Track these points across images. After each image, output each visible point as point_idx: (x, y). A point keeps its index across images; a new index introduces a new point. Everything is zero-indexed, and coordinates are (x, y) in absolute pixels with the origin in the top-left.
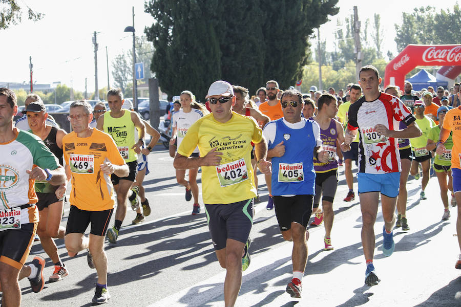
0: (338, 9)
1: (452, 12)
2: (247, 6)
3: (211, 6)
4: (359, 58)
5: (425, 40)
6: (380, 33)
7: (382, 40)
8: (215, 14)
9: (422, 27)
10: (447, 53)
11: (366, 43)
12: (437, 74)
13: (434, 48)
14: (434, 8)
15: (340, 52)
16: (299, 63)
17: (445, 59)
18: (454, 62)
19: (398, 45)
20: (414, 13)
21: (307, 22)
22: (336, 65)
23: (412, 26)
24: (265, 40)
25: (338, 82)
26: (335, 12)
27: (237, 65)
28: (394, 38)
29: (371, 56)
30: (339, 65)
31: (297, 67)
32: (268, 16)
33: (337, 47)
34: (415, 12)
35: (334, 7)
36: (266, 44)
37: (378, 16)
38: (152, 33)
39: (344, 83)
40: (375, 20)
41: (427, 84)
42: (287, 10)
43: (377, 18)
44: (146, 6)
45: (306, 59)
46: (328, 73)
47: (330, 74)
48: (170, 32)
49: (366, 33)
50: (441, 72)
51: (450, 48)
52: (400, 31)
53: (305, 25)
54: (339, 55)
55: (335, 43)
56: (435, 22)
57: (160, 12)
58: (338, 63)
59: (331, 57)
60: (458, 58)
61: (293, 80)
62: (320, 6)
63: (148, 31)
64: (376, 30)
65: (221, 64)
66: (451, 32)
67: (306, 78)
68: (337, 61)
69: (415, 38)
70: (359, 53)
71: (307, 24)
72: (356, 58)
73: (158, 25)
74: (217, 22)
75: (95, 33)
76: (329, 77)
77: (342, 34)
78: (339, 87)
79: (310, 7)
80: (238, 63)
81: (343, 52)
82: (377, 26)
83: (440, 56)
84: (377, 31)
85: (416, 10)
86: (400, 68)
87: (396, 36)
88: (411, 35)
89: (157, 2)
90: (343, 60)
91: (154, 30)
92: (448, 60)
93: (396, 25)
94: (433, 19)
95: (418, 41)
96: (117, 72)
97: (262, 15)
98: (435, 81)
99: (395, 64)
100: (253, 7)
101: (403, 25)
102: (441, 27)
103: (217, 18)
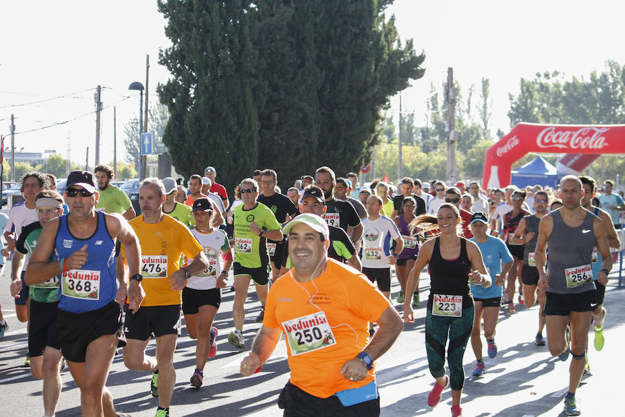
0: (423, 71)
1: (588, 81)
2: (299, 62)
3: (249, 60)
4: (452, 137)
5: (549, 117)
6: (488, 105)
7: (490, 114)
8: (253, 71)
9: (545, 98)
10: (571, 136)
11: (469, 116)
12: (558, 164)
13: (554, 129)
14: (564, 74)
15: (433, 128)
16: (366, 142)
17: (567, 144)
18: (579, 149)
19: (511, 121)
20: (536, 80)
21: (379, 87)
22: (427, 145)
23: (531, 97)
24: (320, 109)
25: (427, 168)
26: (419, 74)
27: (280, 141)
28: (507, 113)
29: (475, 136)
30: (430, 146)
31: (363, 147)
32: (326, 76)
33: (430, 121)
34: (537, 78)
35: (418, 68)
36: (323, 114)
37: (487, 80)
38: (167, 93)
39: (435, 169)
40: (483, 86)
41: (544, 176)
42: (353, 69)
43: (485, 84)
44: (161, 55)
45: (375, 138)
46: (415, 156)
47: (417, 157)
48: (192, 91)
49: (469, 103)
50: (564, 161)
51: (576, 129)
52: (515, 103)
53: (376, 91)
54: (431, 132)
55: (426, 115)
56: (564, 93)
57: (179, 65)
58: (429, 143)
59: (421, 134)
60: (585, 143)
61: (357, 165)
62: (399, 65)
63: (162, 90)
64: (483, 100)
65: (259, 138)
66: (584, 107)
67: (385, 162)
68: (427, 140)
69: (535, 113)
70: (452, 131)
71: (379, 89)
72: (448, 138)
73: (175, 82)
74: (256, 82)
75: (99, 88)
76: (415, 161)
77: (437, 103)
78: (429, 175)
79: (385, 67)
80: (282, 139)
81: (436, 128)
82: (485, 95)
83: (560, 140)
84: (485, 100)
85: (539, 75)
86: (505, 154)
87: (510, 109)
88: (531, 109)
89: (175, 51)
90: (437, 138)
91: (170, 89)
92: (573, 146)
93: (510, 95)
94: (561, 89)
95: (539, 118)
96: (131, 141)
97: (319, 75)
98: (555, 173)
99: (499, 148)
100: (307, 63)
101: (520, 96)
102: (572, 100)
103: (256, 76)
